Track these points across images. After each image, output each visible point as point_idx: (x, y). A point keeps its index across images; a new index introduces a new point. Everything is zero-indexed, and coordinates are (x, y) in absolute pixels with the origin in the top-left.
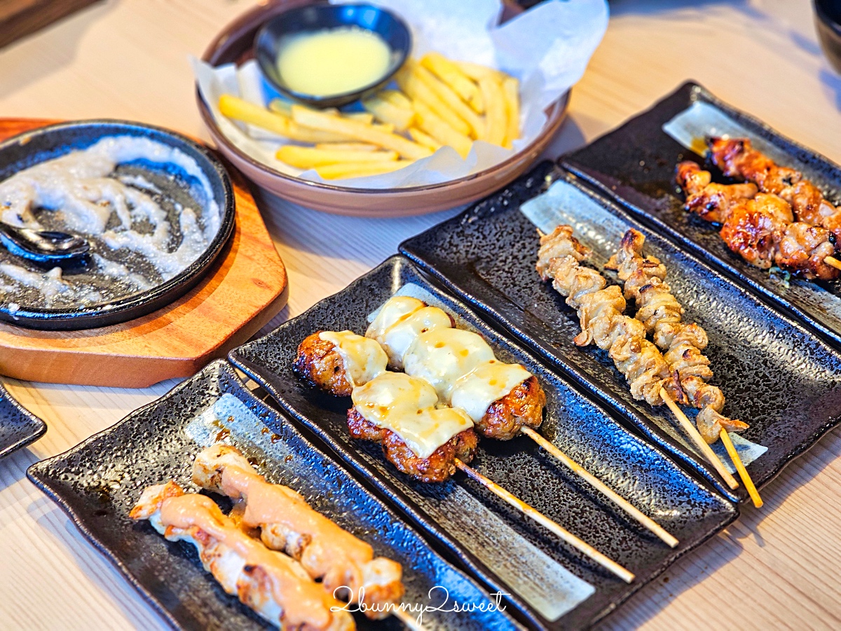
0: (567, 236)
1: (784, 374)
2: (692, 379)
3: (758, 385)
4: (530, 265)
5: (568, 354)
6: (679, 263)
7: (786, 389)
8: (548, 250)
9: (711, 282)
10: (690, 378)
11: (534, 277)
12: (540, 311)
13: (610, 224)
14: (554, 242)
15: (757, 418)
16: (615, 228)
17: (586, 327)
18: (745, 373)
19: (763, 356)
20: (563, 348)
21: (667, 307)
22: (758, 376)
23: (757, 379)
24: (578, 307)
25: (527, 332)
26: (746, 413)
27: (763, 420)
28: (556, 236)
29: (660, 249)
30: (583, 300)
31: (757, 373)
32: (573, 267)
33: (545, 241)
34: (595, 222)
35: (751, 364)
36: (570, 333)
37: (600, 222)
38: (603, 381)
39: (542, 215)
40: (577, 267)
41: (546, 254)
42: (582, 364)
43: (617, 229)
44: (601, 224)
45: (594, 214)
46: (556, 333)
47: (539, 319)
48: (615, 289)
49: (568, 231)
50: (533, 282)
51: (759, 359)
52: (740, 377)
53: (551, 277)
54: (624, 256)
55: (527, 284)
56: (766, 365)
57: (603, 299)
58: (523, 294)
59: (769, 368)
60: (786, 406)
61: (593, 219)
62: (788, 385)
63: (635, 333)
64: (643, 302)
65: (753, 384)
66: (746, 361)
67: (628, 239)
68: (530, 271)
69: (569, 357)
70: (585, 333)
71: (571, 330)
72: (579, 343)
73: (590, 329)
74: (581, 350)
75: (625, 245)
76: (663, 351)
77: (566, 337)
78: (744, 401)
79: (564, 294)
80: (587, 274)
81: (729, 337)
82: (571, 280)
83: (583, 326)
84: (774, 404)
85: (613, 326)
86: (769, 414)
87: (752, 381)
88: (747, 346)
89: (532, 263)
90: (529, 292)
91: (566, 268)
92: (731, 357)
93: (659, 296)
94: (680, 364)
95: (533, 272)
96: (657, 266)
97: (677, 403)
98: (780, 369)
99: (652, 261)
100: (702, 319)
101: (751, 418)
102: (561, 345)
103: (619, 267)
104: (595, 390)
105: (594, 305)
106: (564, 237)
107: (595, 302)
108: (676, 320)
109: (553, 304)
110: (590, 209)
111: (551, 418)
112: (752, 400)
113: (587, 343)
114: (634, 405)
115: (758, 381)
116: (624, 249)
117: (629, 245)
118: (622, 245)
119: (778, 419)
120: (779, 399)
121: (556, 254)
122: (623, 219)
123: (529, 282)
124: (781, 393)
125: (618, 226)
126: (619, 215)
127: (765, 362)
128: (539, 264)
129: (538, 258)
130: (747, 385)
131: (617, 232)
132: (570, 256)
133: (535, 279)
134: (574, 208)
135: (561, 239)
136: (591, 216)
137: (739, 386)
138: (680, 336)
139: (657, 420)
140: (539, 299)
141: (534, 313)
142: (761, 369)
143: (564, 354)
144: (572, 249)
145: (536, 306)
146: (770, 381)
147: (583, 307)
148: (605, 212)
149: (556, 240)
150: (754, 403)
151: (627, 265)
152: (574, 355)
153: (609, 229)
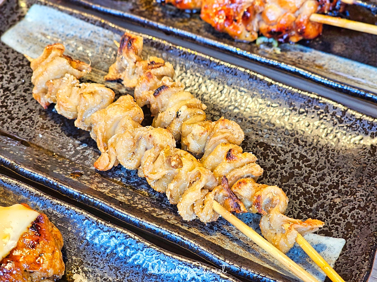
0: (59, 54)
1: (321, 150)
2: (245, 183)
3: (300, 168)
4: (24, 94)
5: (91, 184)
6: (178, 58)
7: (328, 165)
8: (42, 74)
9: (216, 71)
10: (241, 181)
11: (31, 106)
12: (46, 140)
13: (97, 36)
14: (47, 64)
15: (315, 206)
16: (102, 38)
17: (106, 148)
18: (282, 158)
19: (292, 136)
20: (84, 177)
21: (189, 106)
22: (295, 158)
23: (296, 161)
24: (90, 128)
25: (38, 168)
26: (300, 202)
27: (322, 206)
28: (47, 57)
29: (154, 49)
30: (95, 119)
31: (293, 154)
32: (73, 86)
33: (36, 66)
34: (80, 38)
35: (284, 147)
36: (86, 158)
37: (86, 35)
38: (140, 206)
39: (24, 42)
40: (78, 84)
41: (41, 78)
42: (111, 191)
43: (105, 39)
44: (87, 37)
45: (78, 30)
46: (71, 161)
47: (48, 150)
48: (126, 99)
49: (58, 49)
50: (31, 111)
51: (290, 140)
52: (278, 163)
53: (51, 102)
54: (126, 62)
55: (25, 115)
56: (299, 144)
57: (118, 113)
58: (24, 127)
59: (303, 147)
60: (338, 184)
61: (79, 35)
62: (329, 161)
63: (164, 144)
64: (160, 106)
65: (294, 167)
66: (278, 144)
67: (125, 43)
68: (25, 100)
69: (93, 187)
70: (105, 155)
71: (86, 154)
72: (101, 168)
73: (111, 150)
74: (104, 175)
75: (124, 51)
76: (199, 156)
77: (83, 164)
78: (293, 189)
79: (71, 117)
80: (92, 90)
81: (252, 123)
82: (74, 100)
83: (101, 148)
84: (325, 185)
85: (137, 142)
86: (325, 198)
87: (291, 165)
88: (273, 129)
89: (25, 91)
90: (30, 123)
91: (66, 88)
92: (261, 144)
93: (176, 96)
94: (225, 168)
95: (29, 101)
96: (164, 65)
97: (233, 213)
98: (314, 144)
99: (156, 62)
100: (218, 110)
101: (308, 207)
102: (81, 174)
103: (122, 76)
104: (137, 221)
105: (109, 122)
106: (57, 56)
107: (109, 118)
108: (202, 118)
109: (59, 130)
110: (72, 25)
111: (74, 258)
112: (301, 186)
113: (111, 166)
114: (185, 228)
115: (298, 164)
116: (124, 55)
117: (128, 49)
118: (121, 51)
119: (338, 201)
120: (328, 178)
121: (52, 76)
122: (108, 28)
123: (26, 112)
124: (326, 171)
125: (105, 36)
126: (103, 26)
127: (296, 141)
128: (35, 91)
129: (31, 85)
130: (289, 171)
131: (106, 42)
132: (68, 75)
133: (33, 108)
134: (56, 28)
135: (53, 58)
136: (75, 32)
137: (282, 174)
138: (214, 135)
139: (215, 238)
140: (42, 128)
141: (40, 144)
142: (296, 150)
143: (87, 185)
144: (68, 67)
145: (41, 136)
146: (309, 160)
147: (96, 127)
148: (89, 25)
149: (48, 60)
150: (304, 189)
151: (131, 71)
152: (99, 182)
153: (97, 41)
